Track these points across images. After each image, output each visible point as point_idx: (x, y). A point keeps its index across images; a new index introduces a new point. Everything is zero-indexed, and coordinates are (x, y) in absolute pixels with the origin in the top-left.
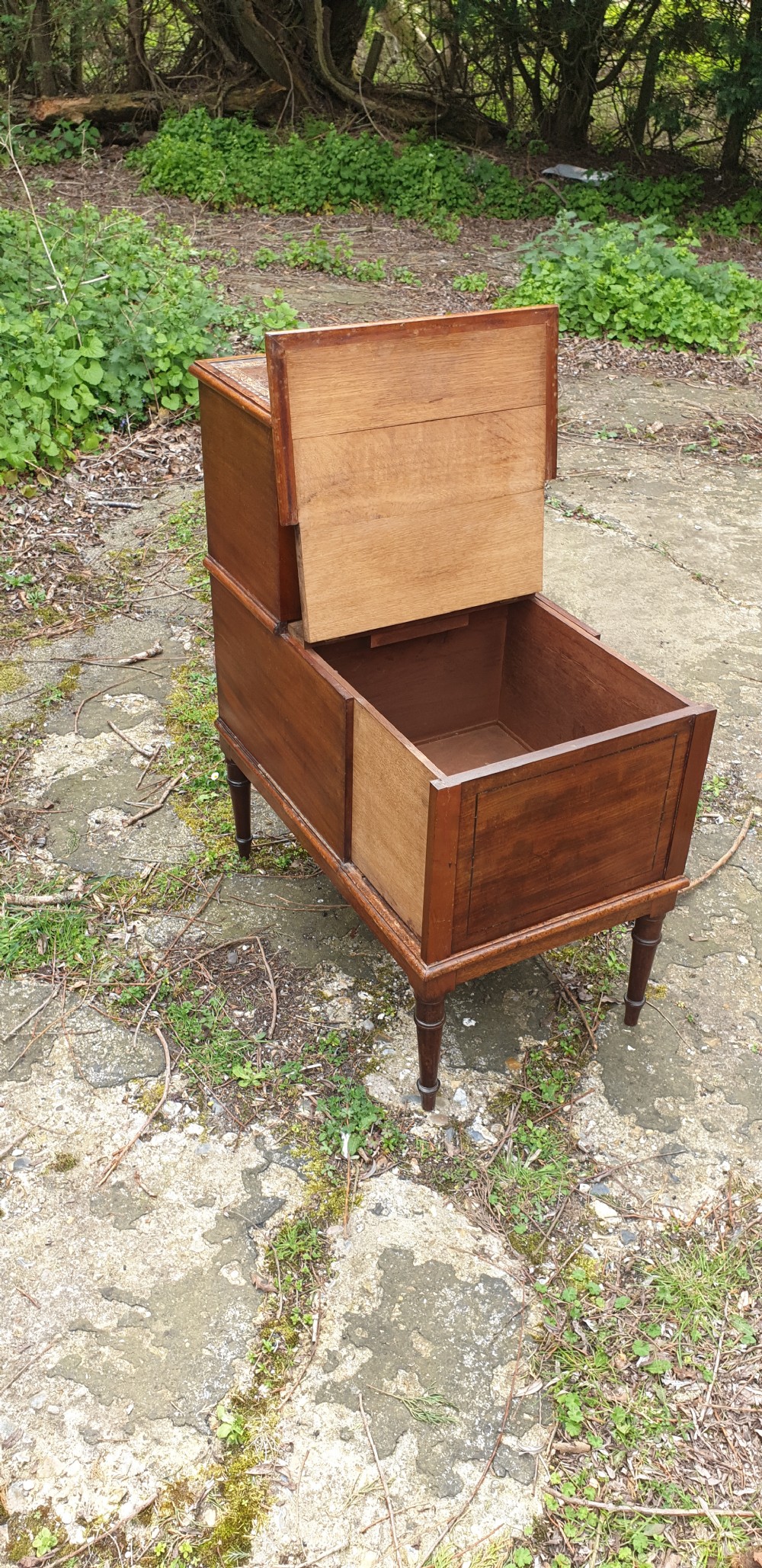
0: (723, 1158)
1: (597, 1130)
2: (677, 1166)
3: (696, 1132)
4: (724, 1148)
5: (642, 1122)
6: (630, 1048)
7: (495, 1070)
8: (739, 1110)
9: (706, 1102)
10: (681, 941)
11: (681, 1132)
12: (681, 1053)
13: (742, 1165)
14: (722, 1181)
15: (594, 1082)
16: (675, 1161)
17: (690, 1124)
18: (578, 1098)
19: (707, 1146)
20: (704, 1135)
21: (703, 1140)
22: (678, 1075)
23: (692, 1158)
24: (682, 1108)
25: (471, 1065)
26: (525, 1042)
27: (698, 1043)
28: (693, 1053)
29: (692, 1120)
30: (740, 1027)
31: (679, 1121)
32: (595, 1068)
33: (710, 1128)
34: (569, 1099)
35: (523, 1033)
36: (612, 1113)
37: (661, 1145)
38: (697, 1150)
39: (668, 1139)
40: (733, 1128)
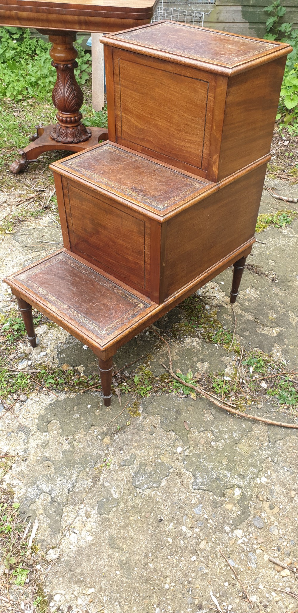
0: (25, 451)
1: (34, 401)
2: (17, 433)
3: (40, 439)
4: (32, 451)
5: (41, 418)
6: (89, 406)
7: (60, 361)
8: (59, 456)
9: (62, 442)
10: (181, 418)
11: (38, 433)
12: (93, 428)
13: (23, 460)
14: (12, 453)
15: (63, 396)
16: (20, 433)
17: (44, 437)
18: (52, 393)
19: (32, 444)
20: (39, 442)
21: (34, 442)
22: (77, 429)
23: (23, 439)
24: (55, 432)
25: (60, 353)
26: (81, 368)
27: (104, 435)
28: (95, 433)
29: (48, 437)
30: (122, 452)
31: (45, 432)
32: (73, 395)
33: (45, 445)
34: (50, 389)
35: (86, 366)
36: (45, 405)
37: (29, 426)
38: (28, 441)
39: (34, 428)
40: (46, 454)
